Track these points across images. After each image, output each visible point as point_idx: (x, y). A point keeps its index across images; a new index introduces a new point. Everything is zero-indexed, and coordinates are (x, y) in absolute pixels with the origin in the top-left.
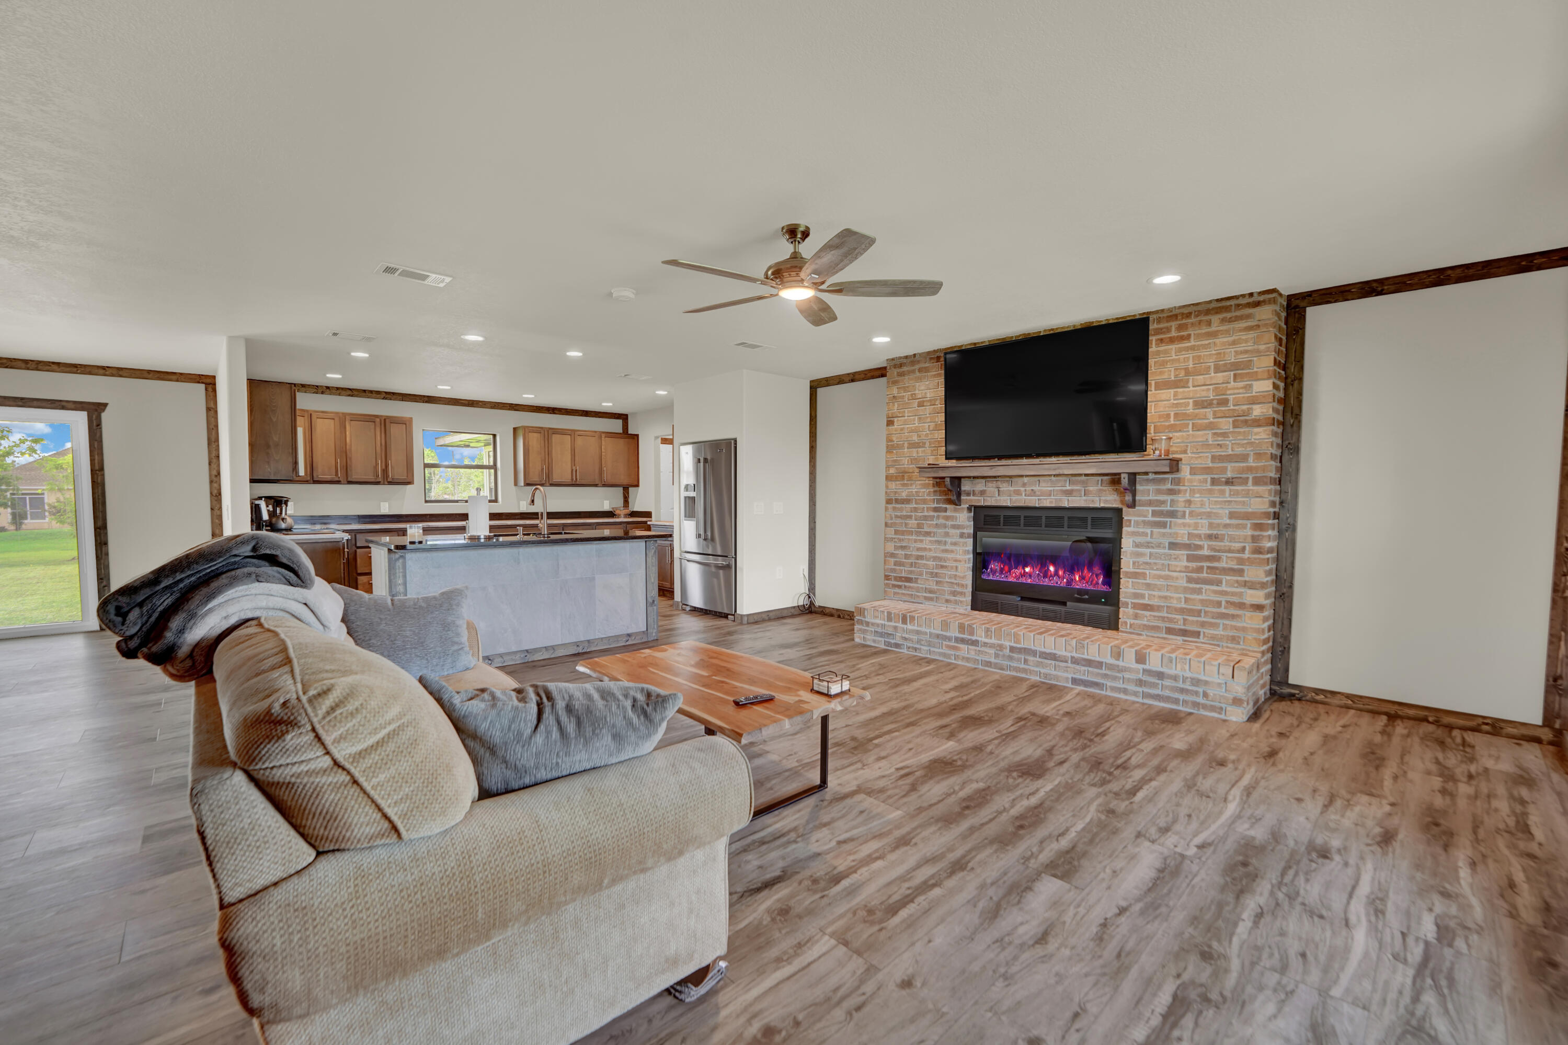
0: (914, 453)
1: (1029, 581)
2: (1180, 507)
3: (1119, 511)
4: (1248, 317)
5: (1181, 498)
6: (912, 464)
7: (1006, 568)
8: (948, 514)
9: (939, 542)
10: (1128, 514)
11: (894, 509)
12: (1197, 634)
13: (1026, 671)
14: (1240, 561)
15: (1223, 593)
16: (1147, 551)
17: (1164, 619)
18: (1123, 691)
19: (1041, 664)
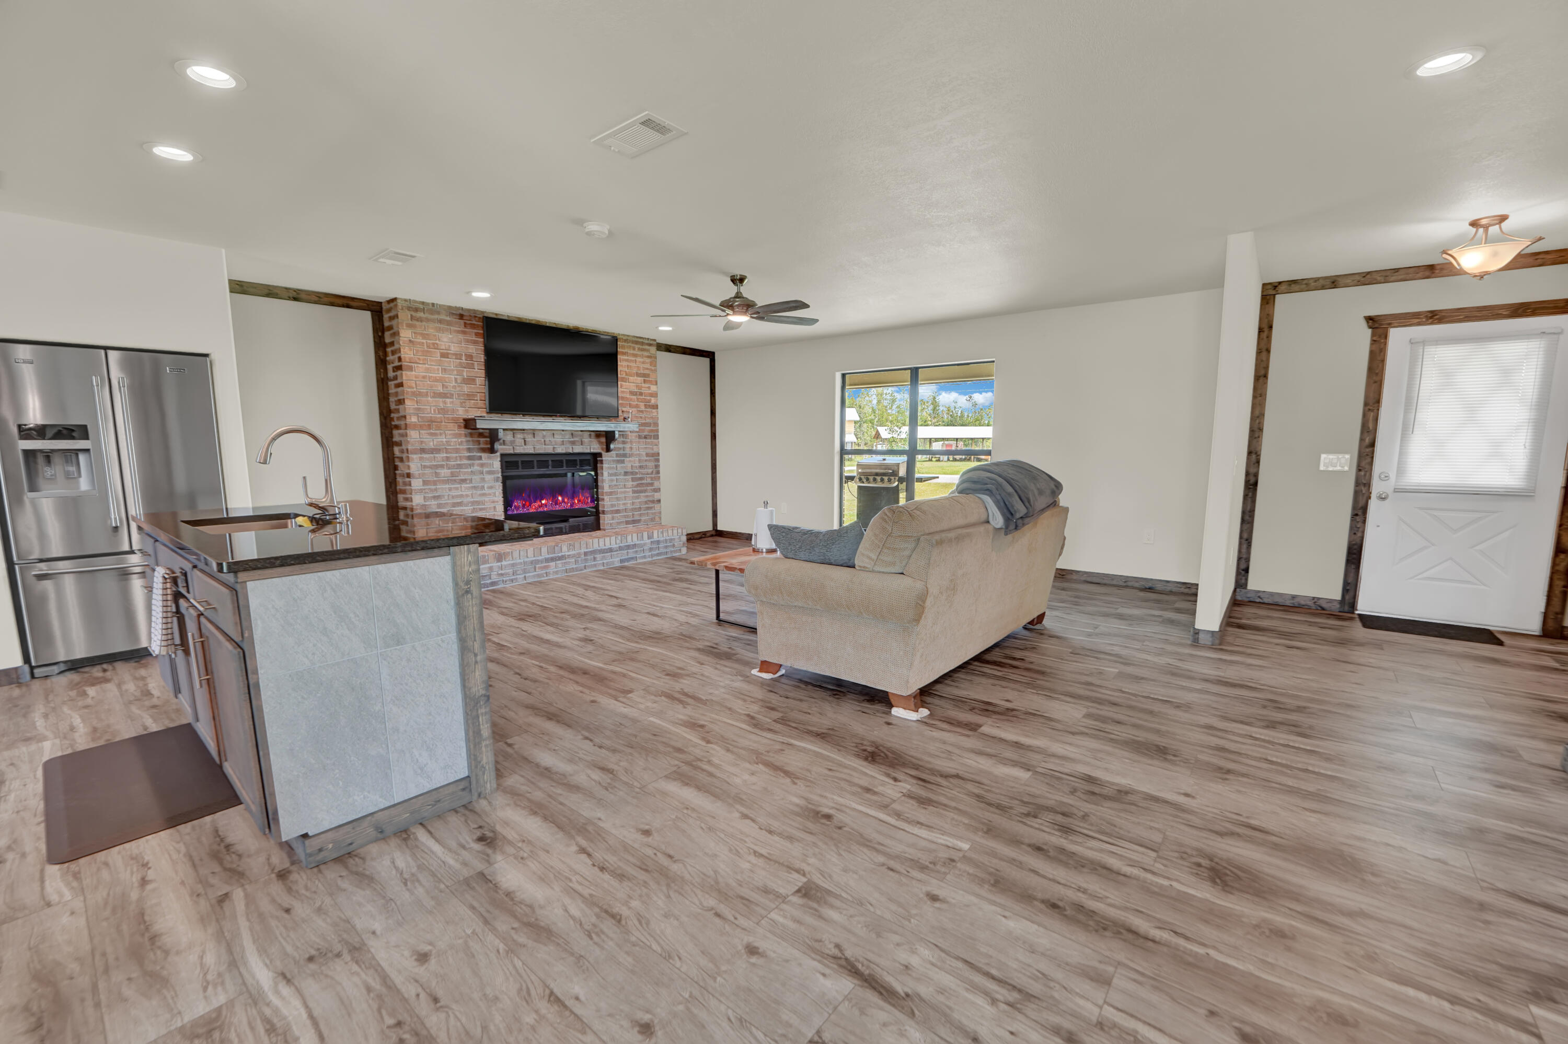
0: (440, 402)
1: (545, 509)
2: (628, 451)
3: (600, 455)
4: (648, 350)
5: (628, 446)
6: (439, 413)
7: (528, 504)
8: (484, 461)
9: (475, 488)
10: (606, 457)
11: (421, 459)
12: (639, 521)
13: (595, 565)
14: (652, 479)
15: (647, 496)
16: (614, 478)
17: (625, 516)
18: (644, 557)
19: (604, 558)
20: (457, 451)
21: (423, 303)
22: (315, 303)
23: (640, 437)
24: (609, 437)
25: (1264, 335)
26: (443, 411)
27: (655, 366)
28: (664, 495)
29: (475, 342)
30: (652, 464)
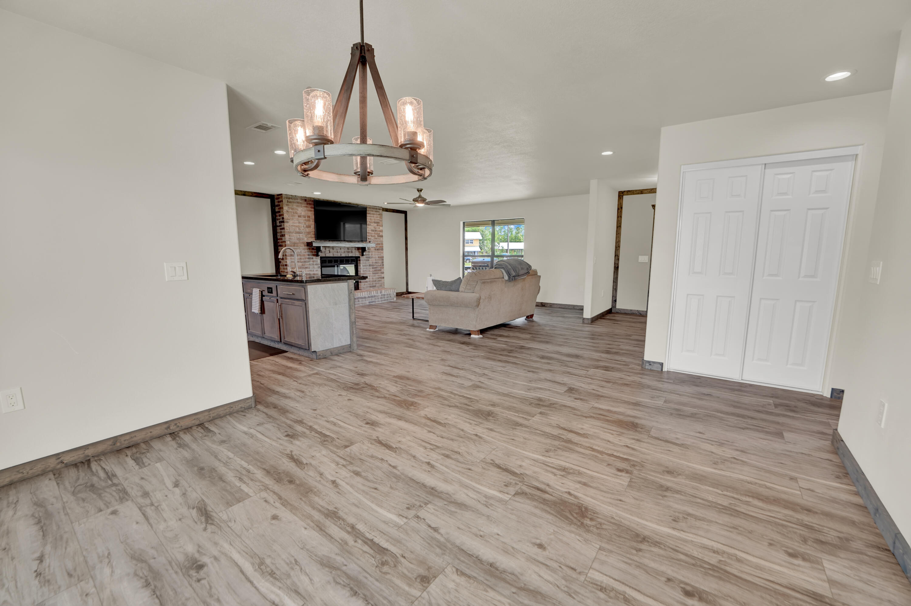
0: (298, 236)
2: (370, 256)
3: (359, 257)
4: (379, 212)
5: (370, 253)
8: (314, 260)
9: (311, 271)
10: (362, 258)
12: (375, 286)
13: (359, 304)
14: (381, 268)
15: (378, 275)
16: (365, 267)
17: (369, 284)
18: (379, 301)
19: (362, 301)
20: (304, 255)
21: (292, 196)
22: (251, 196)
23: (375, 249)
24: (363, 250)
25: (620, 211)
26: (299, 239)
27: (382, 218)
28: (385, 275)
29: (311, 211)
30: (381, 261)
